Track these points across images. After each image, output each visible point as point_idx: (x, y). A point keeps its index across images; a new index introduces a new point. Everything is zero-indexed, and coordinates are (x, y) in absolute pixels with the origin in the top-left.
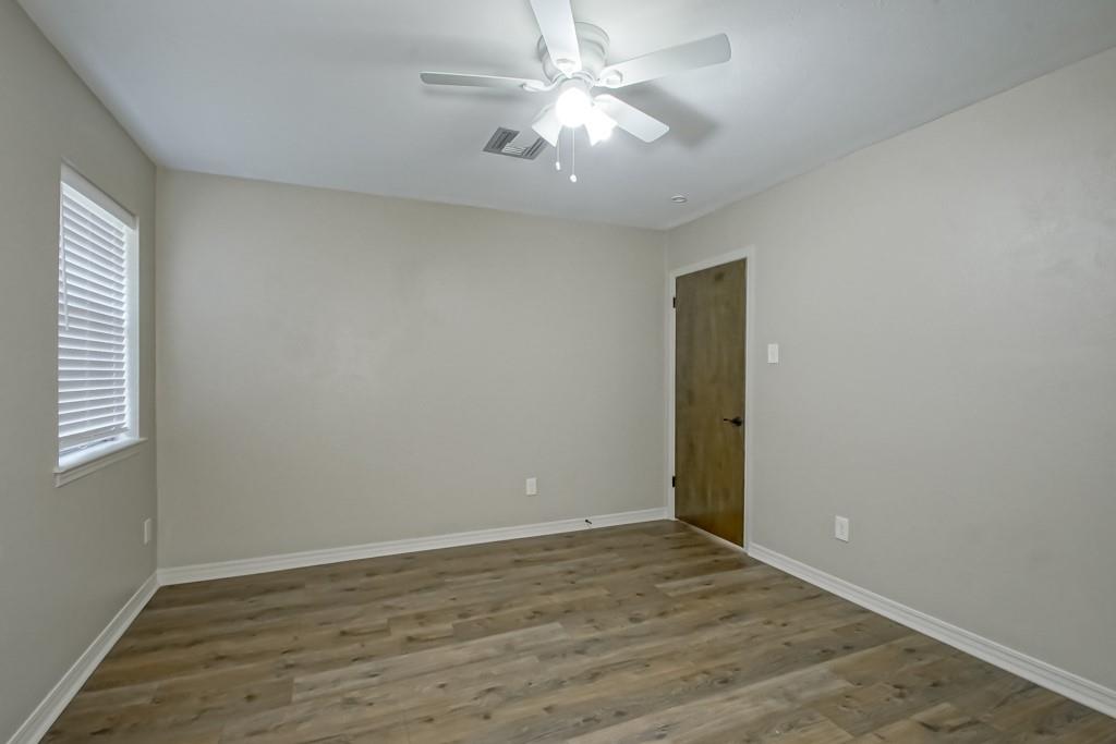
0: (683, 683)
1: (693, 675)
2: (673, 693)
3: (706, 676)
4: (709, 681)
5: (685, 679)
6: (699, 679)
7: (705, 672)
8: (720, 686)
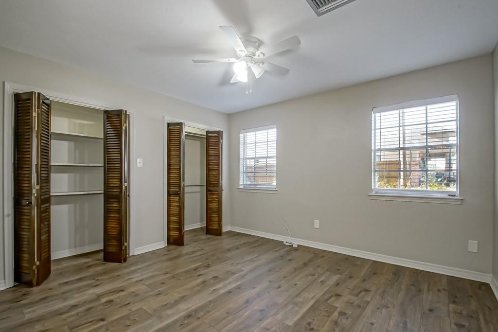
0: (208, 310)
1: (204, 315)
2: (212, 304)
3: (198, 316)
4: (197, 314)
5: (208, 312)
6: (201, 314)
7: (199, 318)
8: (191, 314)
